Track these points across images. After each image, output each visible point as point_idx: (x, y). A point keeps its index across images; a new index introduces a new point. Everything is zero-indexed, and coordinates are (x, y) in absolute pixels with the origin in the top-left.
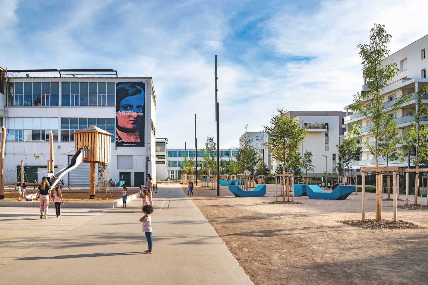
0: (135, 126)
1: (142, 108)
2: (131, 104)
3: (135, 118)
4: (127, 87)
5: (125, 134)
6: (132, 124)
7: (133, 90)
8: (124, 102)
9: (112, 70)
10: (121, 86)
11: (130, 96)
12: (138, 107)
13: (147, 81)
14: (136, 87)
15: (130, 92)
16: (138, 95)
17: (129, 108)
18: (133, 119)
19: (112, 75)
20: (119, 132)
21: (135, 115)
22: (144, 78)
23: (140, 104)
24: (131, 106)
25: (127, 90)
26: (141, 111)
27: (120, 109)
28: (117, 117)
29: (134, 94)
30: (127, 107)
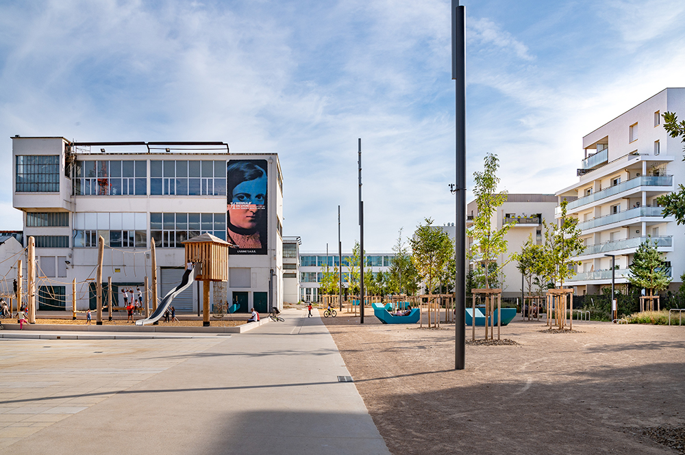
0: (254, 224)
1: (263, 198)
2: (247, 192)
3: (254, 214)
4: (242, 167)
5: (240, 236)
6: (251, 221)
7: (251, 172)
8: (238, 189)
9: (221, 143)
10: (234, 166)
11: (247, 180)
12: (258, 196)
13: (271, 158)
14: (255, 168)
15: (247, 175)
16: (257, 180)
17: (245, 197)
18: (251, 214)
19: (220, 149)
20: (231, 233)
21: (254, 208)
22: (266, 154)
23: (260, 193)
24: (248, 196)
25: (243, 172)
26: (263, 203)
27: (233, 199)
28: (228, 212)
29: (252, 178)
30: (243, 197)
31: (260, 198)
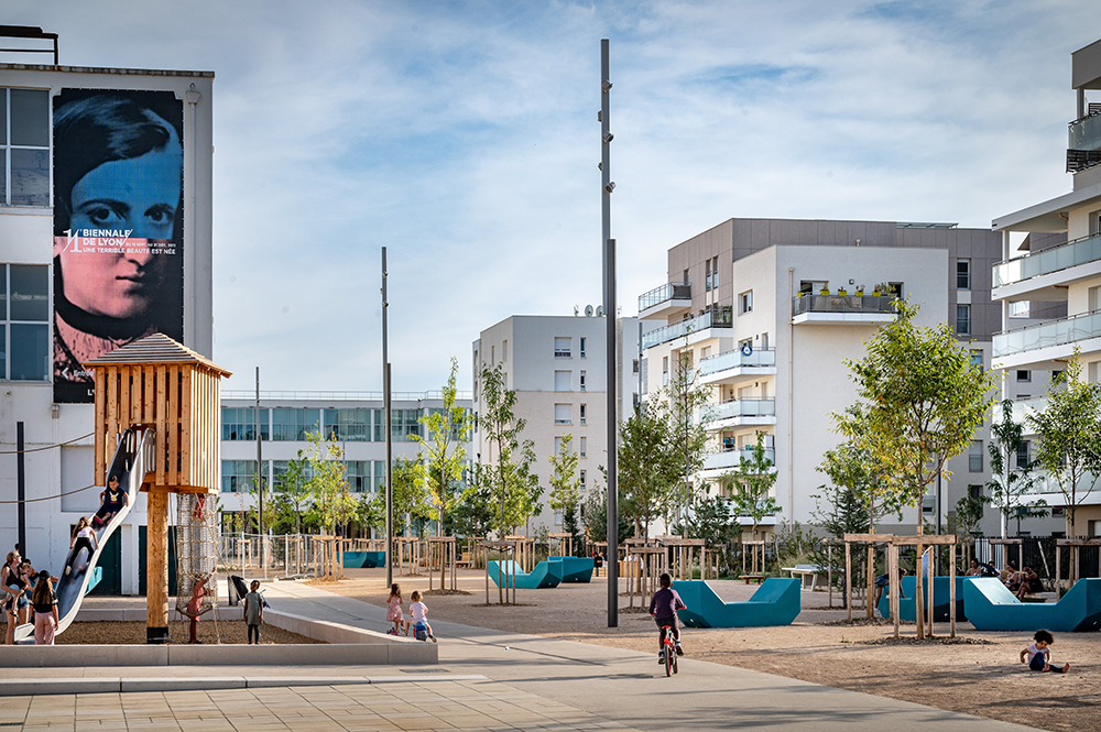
0: (142, 303)
1: (168, 217)
2: (119, 199)
3: (140, 268)
4: (103, 113)
5: (97, 341)
6: (131, 293)
7: (132, 129)
8: (90, 187)
9: (35, 33)
10: (78, 108)
11: (117, 158)
12: (155, 212)
13: (192, 87)
14: (145, 119)
15: (116, 142)
16: (151, 157)
17: (112, 216)
18: (132, 271)
19: (34, 53)
20: (68, 332)
21: (139, 250)
22: (179, 74)
23: (160, 201)
24: (122, 209)
25: (105, 131)
26: (169, 233)
27: (74, 220)
28: (57, 260)
29: (136, 149)
30: (104, 214)
31: (158, 218)
